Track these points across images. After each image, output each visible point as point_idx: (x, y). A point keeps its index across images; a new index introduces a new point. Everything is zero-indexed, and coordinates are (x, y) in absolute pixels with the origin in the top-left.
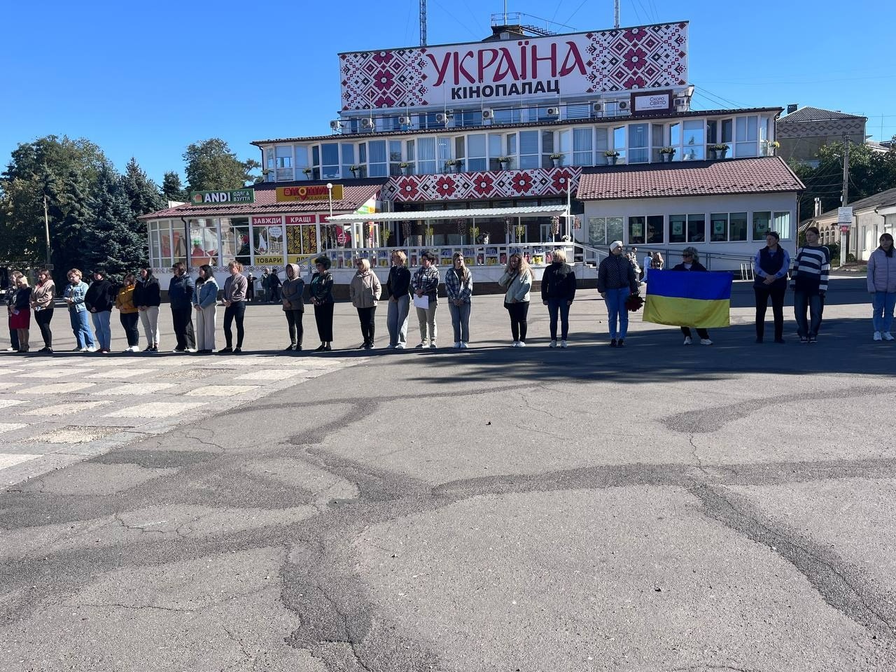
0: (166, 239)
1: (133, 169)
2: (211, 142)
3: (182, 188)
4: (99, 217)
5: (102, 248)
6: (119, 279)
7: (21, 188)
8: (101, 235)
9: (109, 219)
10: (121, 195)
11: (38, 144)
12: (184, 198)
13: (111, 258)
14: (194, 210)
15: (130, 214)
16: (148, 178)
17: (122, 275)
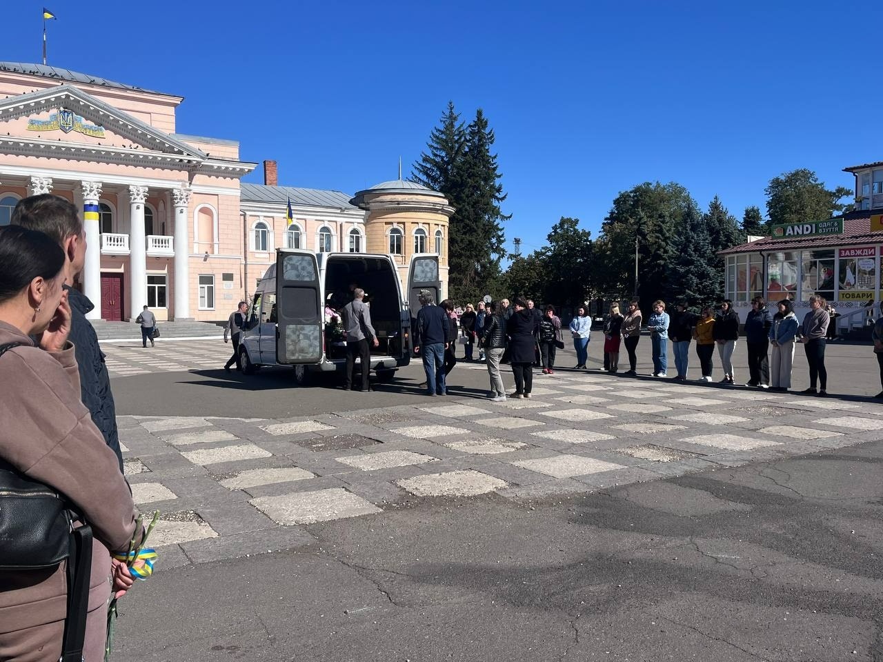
0: (743, 273)
1: (715, 207)
2: (796, 174)
3: (762, 223)
4: (681, 253)
5: (681, 282)
6: (694, 312)
7: (618, 231)
8: (682, 269)
9: (690, 255)
10: (703, 232)
11: (635, 191)
12: (764, 232)
13: (689, 292)
14: (773, 243)
15: (709, 250)
16: (729, 214)
17: (697, 307)
